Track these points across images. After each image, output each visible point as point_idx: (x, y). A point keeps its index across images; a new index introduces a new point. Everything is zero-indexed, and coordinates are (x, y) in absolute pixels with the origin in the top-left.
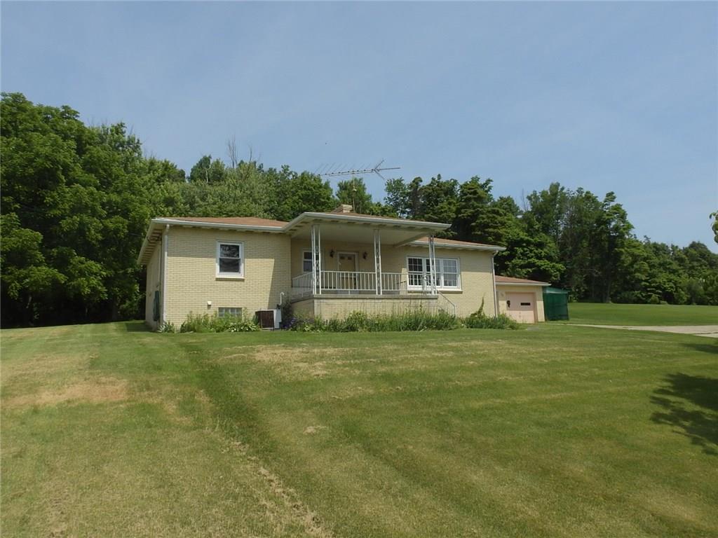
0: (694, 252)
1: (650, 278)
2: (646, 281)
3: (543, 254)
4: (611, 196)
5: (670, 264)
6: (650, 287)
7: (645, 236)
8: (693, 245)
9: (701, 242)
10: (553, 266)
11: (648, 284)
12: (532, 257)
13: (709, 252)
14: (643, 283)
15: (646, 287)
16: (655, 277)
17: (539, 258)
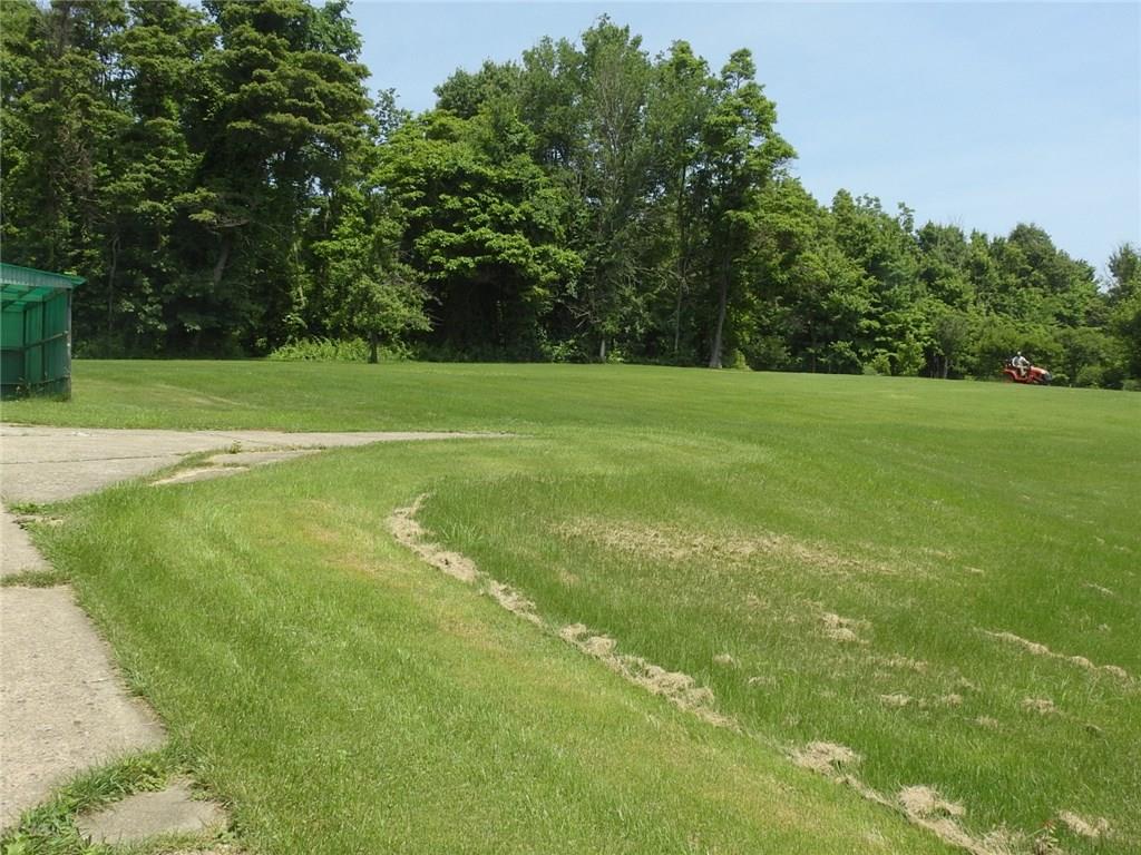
0: (1014, 249)
1: (885, 310)
2: (870, 316)
3: (514, 218)
4: (742, 62)
5: (948, 275)
6: (884, 333)
7: (901, 206)
8: (1021, 235)
9: (1038, 226)
10: (544, 256)
11: (876, 324)
12: (484, 224)
13: (1050, 250)
14: (864, 322)
15: (873, 333)
16: (898, 306)
17: (502, 226)
